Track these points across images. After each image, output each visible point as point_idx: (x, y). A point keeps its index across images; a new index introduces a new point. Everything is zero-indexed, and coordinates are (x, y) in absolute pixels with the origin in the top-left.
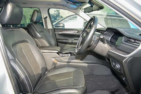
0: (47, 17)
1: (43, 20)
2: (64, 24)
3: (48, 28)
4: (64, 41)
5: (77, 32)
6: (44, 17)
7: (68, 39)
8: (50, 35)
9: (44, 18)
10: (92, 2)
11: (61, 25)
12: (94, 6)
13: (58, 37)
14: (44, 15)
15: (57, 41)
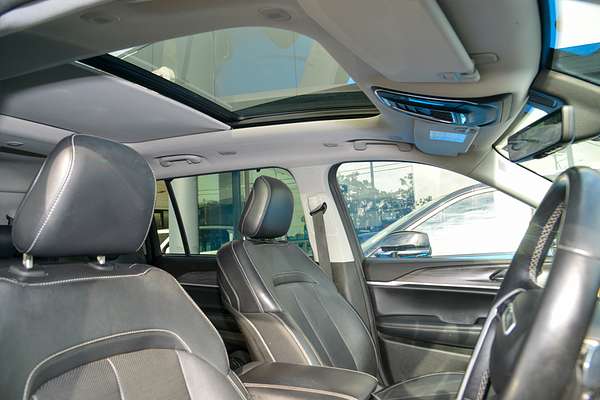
0: (323, 208)
1: (309, 220)
2: (426, 234)
3: (332, 260)
4: (417, 327)
5: (486, 276)
6: (313, 208)
7: (441, 318)
8: (344, 295)
9: (311, 214)
10: (550, 89)
11: (414, 240)
12: (566, 109)
13: (384, 306)
14: (311, 195)
15: (380, 329)
